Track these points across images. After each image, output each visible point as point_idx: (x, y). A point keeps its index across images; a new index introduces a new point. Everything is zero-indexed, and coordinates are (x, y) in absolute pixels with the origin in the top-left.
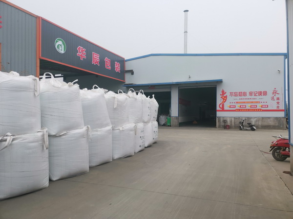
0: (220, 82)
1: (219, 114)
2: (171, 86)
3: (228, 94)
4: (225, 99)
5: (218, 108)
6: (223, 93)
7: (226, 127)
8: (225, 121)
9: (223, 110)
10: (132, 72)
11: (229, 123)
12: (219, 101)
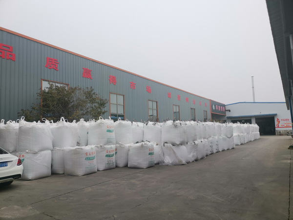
0: (276, 115)
1: (276, 129)
2: (251, 117)
3: (280, 120)
4: (279, 122)
5: (276, 126)
6: (278, 119)
7: (281, 135)
8: (280, 132)
9: (278, 127)
10: (230, 111)
11: (282, 133)
12: (276, 123)
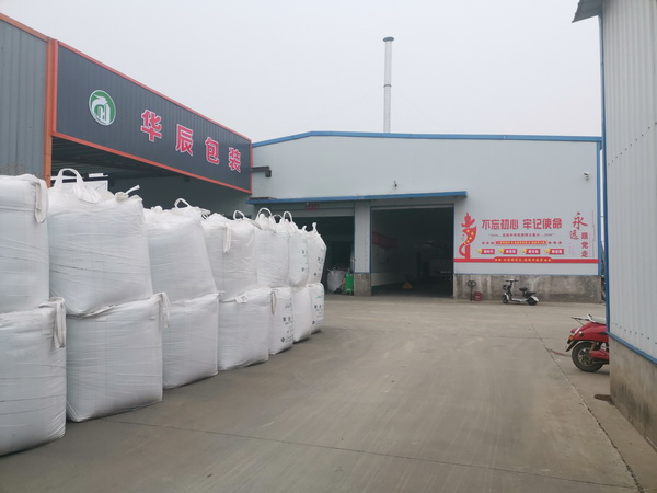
0: (461, 197)
1: (459, 268)
2: (354, 203)
3: (478, 224)
4: (472, 234)
5: (457, 255)
6: (469, 221)
7: (475, 296)
8: (472, 284)
9: (468, 259)
10: (267, 172)
11: (480, 288)
12: (459, 238)
